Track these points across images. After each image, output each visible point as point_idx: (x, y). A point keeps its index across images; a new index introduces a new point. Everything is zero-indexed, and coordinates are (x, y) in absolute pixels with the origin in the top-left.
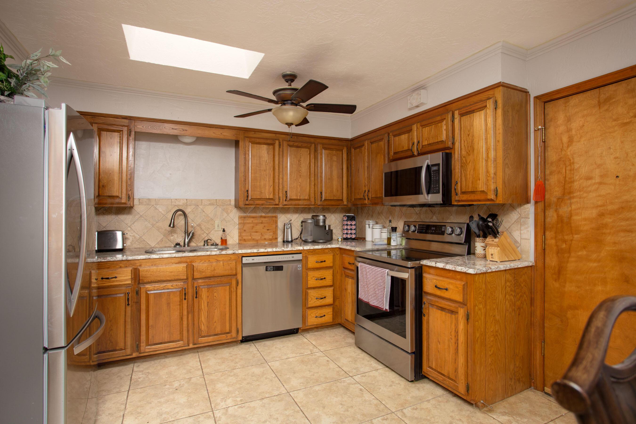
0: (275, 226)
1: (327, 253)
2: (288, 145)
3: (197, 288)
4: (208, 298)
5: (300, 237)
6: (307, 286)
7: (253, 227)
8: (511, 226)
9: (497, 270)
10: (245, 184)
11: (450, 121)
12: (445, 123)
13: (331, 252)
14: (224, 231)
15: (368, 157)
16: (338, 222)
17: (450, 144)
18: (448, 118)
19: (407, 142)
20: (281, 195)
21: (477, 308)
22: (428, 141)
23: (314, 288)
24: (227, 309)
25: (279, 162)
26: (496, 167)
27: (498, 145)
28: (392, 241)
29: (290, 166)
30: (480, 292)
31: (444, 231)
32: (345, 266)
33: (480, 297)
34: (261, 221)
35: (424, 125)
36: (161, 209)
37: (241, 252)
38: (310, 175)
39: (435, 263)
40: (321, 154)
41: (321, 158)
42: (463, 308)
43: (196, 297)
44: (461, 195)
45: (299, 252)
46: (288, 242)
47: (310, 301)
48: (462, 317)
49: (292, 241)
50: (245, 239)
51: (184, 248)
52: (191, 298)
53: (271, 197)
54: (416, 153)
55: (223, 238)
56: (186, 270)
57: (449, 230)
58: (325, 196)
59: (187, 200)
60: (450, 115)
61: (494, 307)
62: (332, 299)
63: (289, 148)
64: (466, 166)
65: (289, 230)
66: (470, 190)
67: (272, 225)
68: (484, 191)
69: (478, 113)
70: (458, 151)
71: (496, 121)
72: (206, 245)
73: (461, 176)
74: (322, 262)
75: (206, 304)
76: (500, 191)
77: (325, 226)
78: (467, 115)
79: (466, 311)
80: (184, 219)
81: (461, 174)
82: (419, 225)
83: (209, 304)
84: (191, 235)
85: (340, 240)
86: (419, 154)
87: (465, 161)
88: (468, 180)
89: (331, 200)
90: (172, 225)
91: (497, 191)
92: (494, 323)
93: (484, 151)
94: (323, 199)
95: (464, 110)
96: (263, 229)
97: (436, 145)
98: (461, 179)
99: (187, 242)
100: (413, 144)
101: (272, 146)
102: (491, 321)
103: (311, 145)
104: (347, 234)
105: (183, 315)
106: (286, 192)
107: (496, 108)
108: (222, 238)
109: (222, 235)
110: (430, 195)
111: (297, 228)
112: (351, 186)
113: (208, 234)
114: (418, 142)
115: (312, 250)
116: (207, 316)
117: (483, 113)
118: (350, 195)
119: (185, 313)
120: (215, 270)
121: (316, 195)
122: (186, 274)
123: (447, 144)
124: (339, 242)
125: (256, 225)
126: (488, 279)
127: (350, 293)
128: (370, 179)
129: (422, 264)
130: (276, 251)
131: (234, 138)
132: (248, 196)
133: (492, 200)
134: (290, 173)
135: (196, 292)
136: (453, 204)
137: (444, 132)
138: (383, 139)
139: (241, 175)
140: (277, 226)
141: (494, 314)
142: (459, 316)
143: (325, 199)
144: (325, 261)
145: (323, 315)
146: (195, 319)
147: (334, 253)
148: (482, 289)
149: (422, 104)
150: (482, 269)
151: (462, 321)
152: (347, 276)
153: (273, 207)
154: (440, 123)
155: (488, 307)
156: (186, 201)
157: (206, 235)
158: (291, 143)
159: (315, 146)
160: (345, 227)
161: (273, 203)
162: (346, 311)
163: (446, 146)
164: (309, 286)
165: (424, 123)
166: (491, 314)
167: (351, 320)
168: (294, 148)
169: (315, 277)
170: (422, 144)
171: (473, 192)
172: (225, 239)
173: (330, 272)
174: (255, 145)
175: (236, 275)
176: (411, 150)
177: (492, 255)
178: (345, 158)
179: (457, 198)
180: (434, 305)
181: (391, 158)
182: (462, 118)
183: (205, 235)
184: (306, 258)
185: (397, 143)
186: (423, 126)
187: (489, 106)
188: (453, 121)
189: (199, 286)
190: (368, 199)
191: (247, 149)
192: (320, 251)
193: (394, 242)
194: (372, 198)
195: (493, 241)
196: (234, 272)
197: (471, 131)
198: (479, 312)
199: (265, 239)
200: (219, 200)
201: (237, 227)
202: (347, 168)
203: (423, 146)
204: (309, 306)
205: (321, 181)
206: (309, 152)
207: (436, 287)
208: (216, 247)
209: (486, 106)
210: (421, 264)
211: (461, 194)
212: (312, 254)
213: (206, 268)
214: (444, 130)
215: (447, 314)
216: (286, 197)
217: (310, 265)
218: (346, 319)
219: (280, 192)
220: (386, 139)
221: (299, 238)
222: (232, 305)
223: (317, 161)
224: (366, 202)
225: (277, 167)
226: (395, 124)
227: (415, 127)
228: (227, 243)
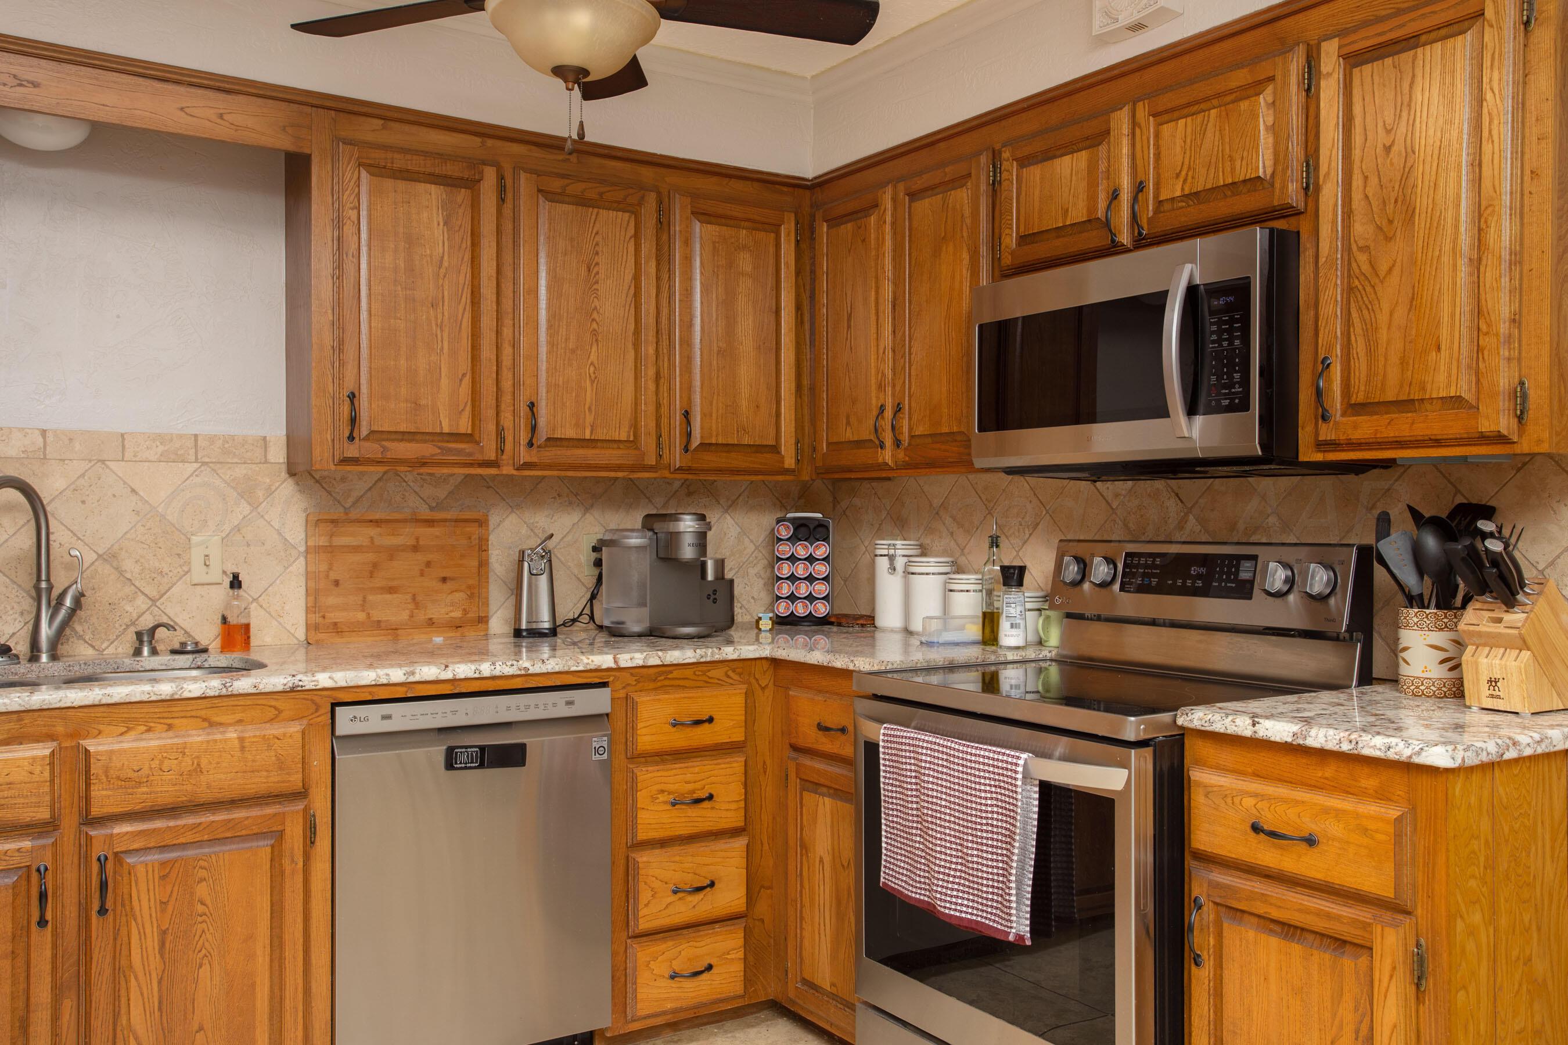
0: (475, 563)
1: (719, 684)
2: (539, 191)
3: (110, 866)
4: (163, 911)
5: (587, 611)
6: (634, 835)
7: (375, 566)
8: (1558, 557)
9: (1539, 751)
10: (342, 364)
11: (1294, 88)
12: (1270, 99)
13: (736, 677)
14: (236, 583)
15: (894, 259)
16: (752, 547)
17: (1293, 193)
18: (1286, 74)
19: (1083, 185)
20: (507, 420)
21: (1460, 925)
22: (1185, 180)
23: (663, 843)
24: (262, 960)
25: (498, 265)
26: (1518, 291)
27: (1534, 191)
28: (1004, 626)
29: (549, 288)
30: (1474, 852)
31: (1251, 582)
32: (801, 742)
33: (1473, 876)
34: (410, 541)
35: (1166, 112)
37: (329, 684)
38: (637, 332)
39: (1249, 721)
40: (687, 242)
41: (688, 259)
42: (1395, 926)
43: (103, 911)
44: (1344, 419)
45: (597, 681)
46: (536, 634)
47: (646, 905)
48: (1394, 968)
49: (553, 632)
50: (335, 624)
51: (35, 666)
52: (74, 914)
53: (464, 426)
54: (1125, 238)
55: (232, 620)
56: (47, 775)
57: (1277, 577)
58: (702, 428)
59: (44, 433)
60: (1296, 64)
61: (1526, 918)
62: (742, 891)
63: (544, 206)
64: (1373, 287)
65: (543, 581)
66: (1390, 396)
67: (462, 556)
68: (1459, 399)
69: (1438, 46)
70: (1334, 222)
71: (1525, 83)
72: (146, 651)
73: (1347, 335)
74: (698, 723)
75: (152, 942)
76: (1538, 396)
77: (703, 566)
78: (1382, 57)
79: (1412, 942)
80: (33, 523)
81: (1348, 323)
82: (1128, 555)
83: (169, 938)
84: (68, 602)
85: (766, 624)
86: (1141, 242)
87: (1365, 268)
88: (1381, 350)
89: (728, 447)
91: (1524, 397)
92: (1529, 991)
93: (1463, 217)
94: (695, 442)
95: (1367, 38)
96: (422, 575)
97: (1226, 196)
98: (1347, 347)
99: (48, 637)
100: (1115, 195)
101: (469, 191)
102: (1516, 987)
103: (643, 198)
104: (792, 598)
105: (28, 1006)
106: (532, 406)
107: (1527, 24)
108: (224, 619)
109: (228, 606)
110: (1199, 420)
111: (576, 572)
112: (812, 389)
113: (154, 601)
114: (1139, 188)
115: (652, 671)
116: (160, 1003)
117: (1463, 45)
118: (807, 425)
119: (42, 993)
120: (198, 770)
121: (664, 421)
122: (48, 798)
123: (1277, 192)
124: (763, 634)
125: (391, 558)
126: (1501, 790)
127: (827, 860)
128: (903, 356)
129: (1186, 724)
130: (493, 678)
131: (285, 143)
132: (353, 421)
133: (1500, 439)
134: (548, 321)
135: (103, 886)
136: (1303, 458)
137: (1265, 141)
138: (969, 175)
139: (321, 315)
140: (483, 564)
141: (1528, 953)
142: (1377, 964)
143: (701, 444)
144: (711, 720)
145: (706, 964)
146: (96, 1023)
147: (750, 684)
148: (1478, 838)
149: (1164, 14)
150: (1483, 745)
151: (1393, 989)
152: (812, 785)
153: (467, 476)
154: (1248, 97)
155: (1504, 922)
156: (41, 440)
157: (144, 607)
158: (556, 185)
159: (660, 202)
160: (786, 570)
161: (470, 454)
162: (806, 943)
163: (1276, 203)
164: (642, 836)
165: (1166, 101)
166: (1515, 953)
167: (833, 985)
168: (565, 207)
169: (670, 793)
170: (1156, 195)
171: (1405, 405)
172: (243, 621)
173: (736, 765)
174: (389, 183)
175: (302, 794)
176: (1107, 224)
177: (1493, 682)
178: (787, 264)
179: (1326, 433)
180: (1243, 912)
181: (1007, 260)
182: (1356, 71)
183: (141, 603)
184: (627, 704)
185: (1037, 193)
186: (1162, 115)
187: (1497, 13)
188: (1308, 90)
189: (116, 854)
190: (897, 443)
191: (348, 197)
192: (688, 673)
193: (1014, 631)
194: (912, 437)
195: (1499, 620)
196: (295, 780)
197: (1402, 129)
198: (1471, 946)
199: (431, 622)
200: (212, 439)
201: (299, 566)
202: (799, 308)
203: (1160, 202)
204: (644, 925)
205: (688, 360)
206: (631, 231)
207: (1256, 828)
208: (200, 659)
209: (1481, 14)
210: (1182, 728)
211: (1343, 415)
212: (656, 689)
213: (155, 764)
214: (1267, 128)
215: (1315, 952)
216: (534, 429)
217: (647, 739)
218: (805, 982)
219: (503, 406)
220: (983, 178)
221: (585, 619)
222: (287, 937)
223: (671, 272)
224: (887, 456)
225: (488, 291)
226: (1024, 110)
227: (1121, 120)
228: (254, 642)
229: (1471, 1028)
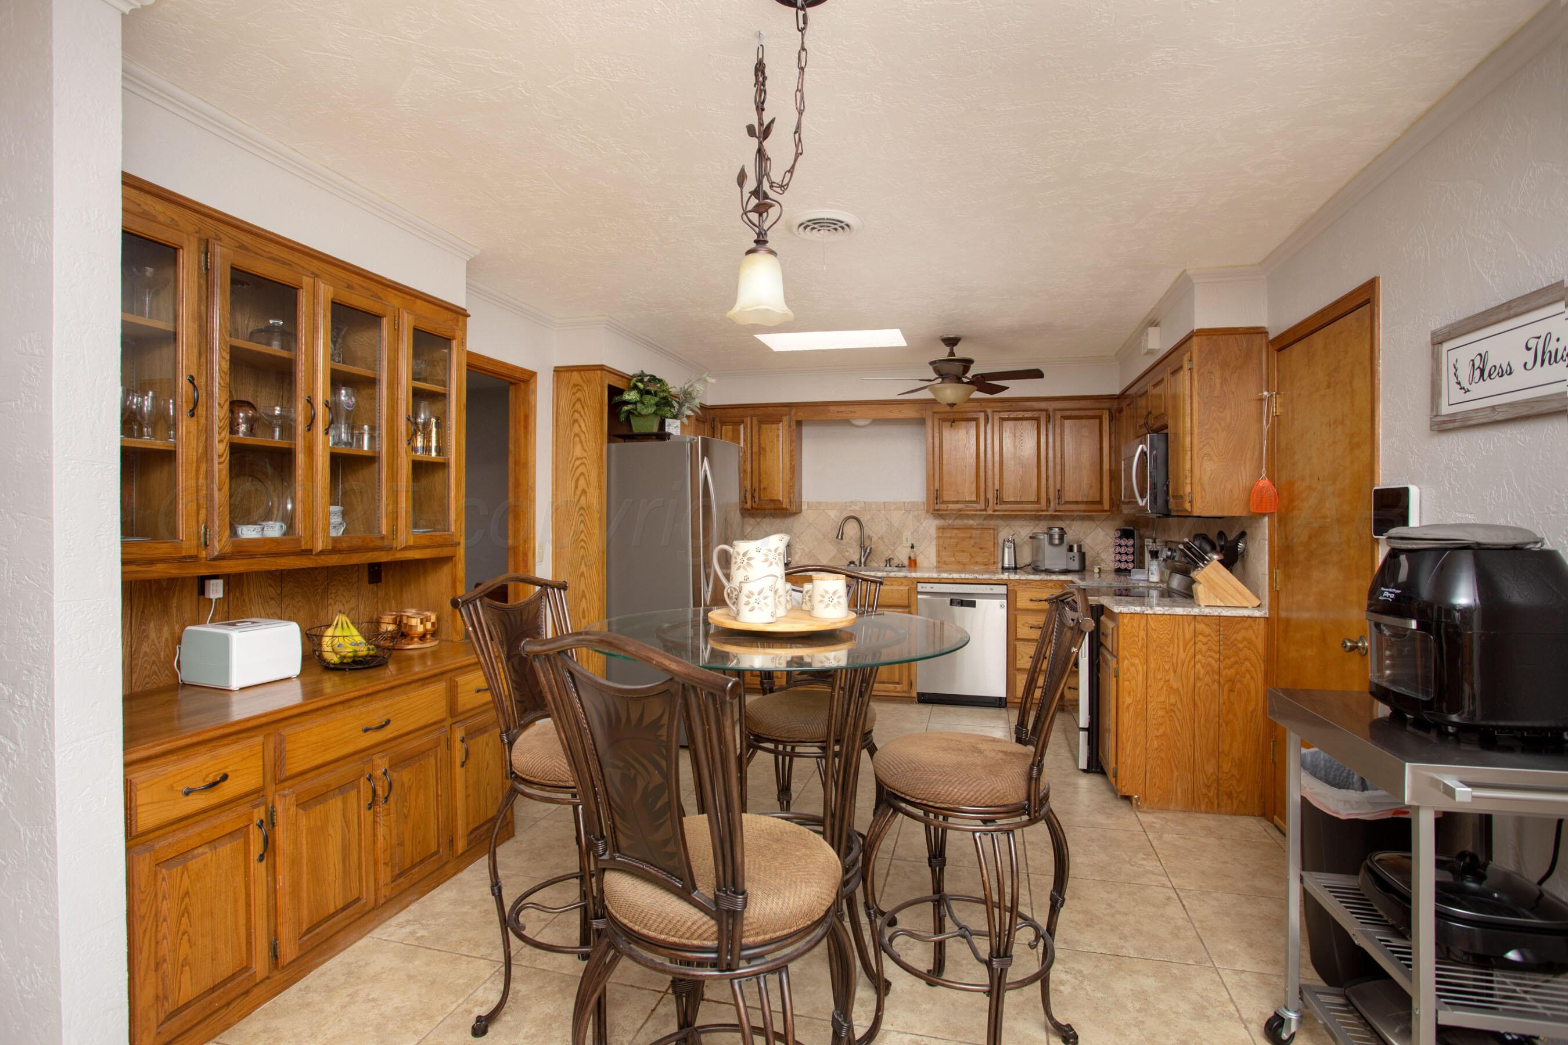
0: (993, 543)
1: (1051, 588)
2: (1000, 418)
7: (958, 543)
10: (934, 480)
13: (1058, 586)
14: (912, 547)
20: (989, 496)
21: (1126, 662)
23: (1026, 640)
25: (985, 445)
26: (1191, 460)
33: (1134, 648)
34: (969, 535)
36: (833, 514)
37: (916, 576)
38: (1038, 462)
45: (1003, 583)
46: (1008, 568)
49: (1015, 568)
50: (945, 561)
51: (860, 567)
55: (912, 557)
58: (1068, 496)
59: (864, 503)
61: (1167, 667)
63: (1002, 423)
65: (1010, 550)
67: (988, 541)
72: (889, 564)
74: (1040, 601)
80: (858, 528)
84: (868, 550)
85: (1097, 570)
89: (1081, 502)
90: (840, 535)
91: (1192, 496)
92: (1168, 691)
94: (1063, 500)
96: (973, 547)
99: (863, 560)
101: (975, 422)
102: (1160, 687)
103: (1040, 414)
104: (1120, 561)
106: (997, 491)
108: (910, 558)
109: (910, 553)
113: (891, 551)
115: (1024, 581)
118: (1115, 493)
121: (1050, 494)
125: (963, 541)
132: (937, 498)
140: (995, 544)
141: (1168, 678)
143: (1065, 501)
156: (863, 505)
158: (1006, 415)
159: (1048, 414)
160: (1118, 550)
161: (976, 507)
164: (1018, 637)
168: (1010, 422)
169: (1030, 624)
172: (915, 557)
174: (948, 423)
175: (909, 606)
178: (1105, 431)
183: (888, 552)
184: (1014, 592)
191: (935, 430)
192: (1038, 583)
196: (906, 603)
198: (1131, 669)
199: (977, 562)
200: (909, 503)
201: (934, 542)
202: (1111, 447)
206: (1036, 426)
208: (902, 570)
212: (1025, 588)
216: (998, 498)
217: (1021, 604)
219: (987, 491)
228: (918, 565)
229: (1132, 693)
